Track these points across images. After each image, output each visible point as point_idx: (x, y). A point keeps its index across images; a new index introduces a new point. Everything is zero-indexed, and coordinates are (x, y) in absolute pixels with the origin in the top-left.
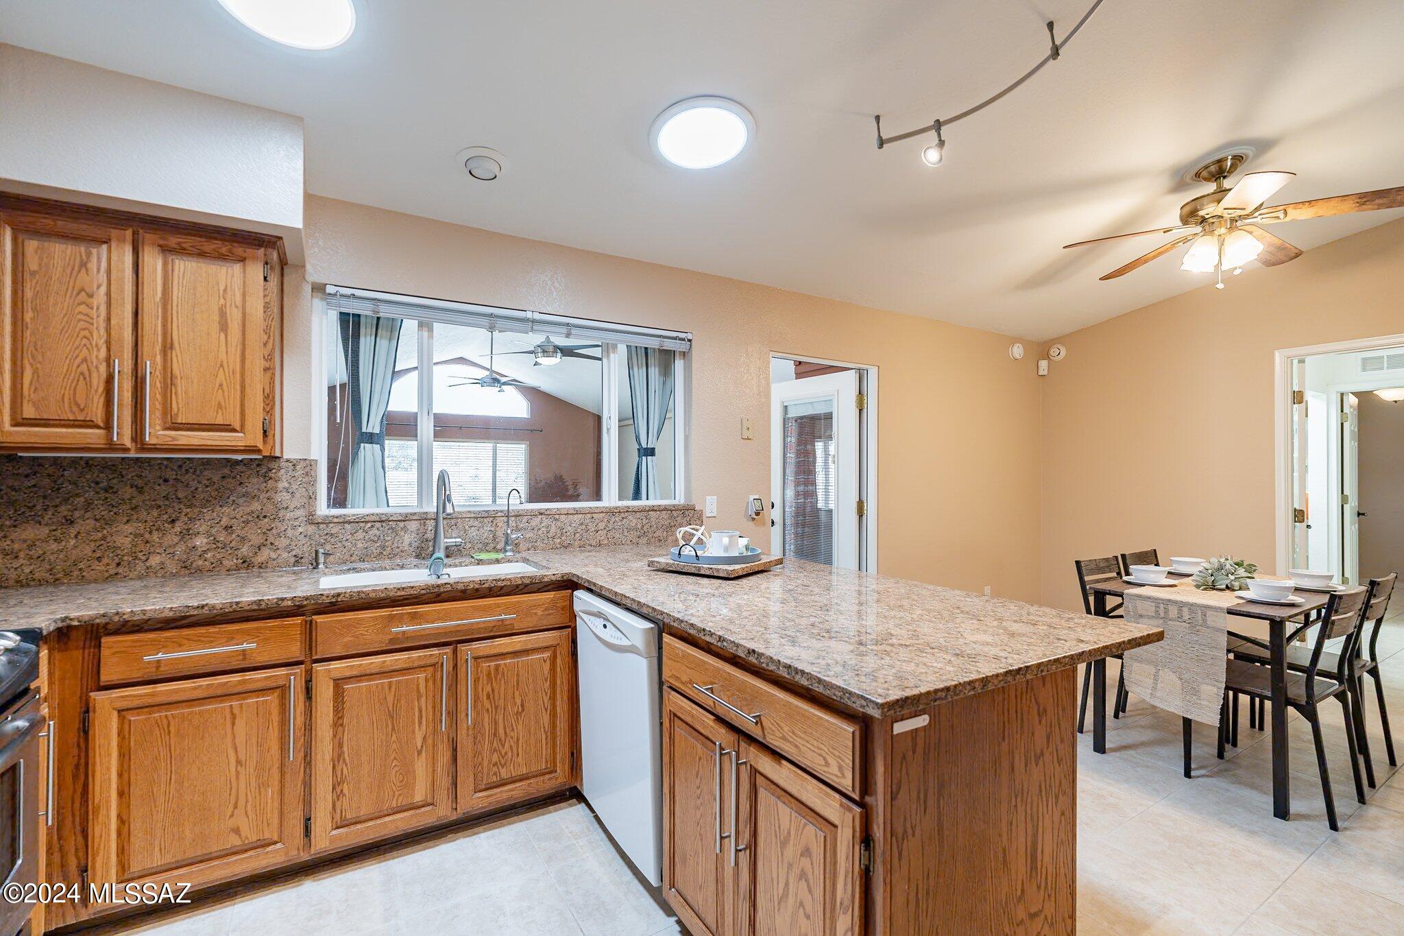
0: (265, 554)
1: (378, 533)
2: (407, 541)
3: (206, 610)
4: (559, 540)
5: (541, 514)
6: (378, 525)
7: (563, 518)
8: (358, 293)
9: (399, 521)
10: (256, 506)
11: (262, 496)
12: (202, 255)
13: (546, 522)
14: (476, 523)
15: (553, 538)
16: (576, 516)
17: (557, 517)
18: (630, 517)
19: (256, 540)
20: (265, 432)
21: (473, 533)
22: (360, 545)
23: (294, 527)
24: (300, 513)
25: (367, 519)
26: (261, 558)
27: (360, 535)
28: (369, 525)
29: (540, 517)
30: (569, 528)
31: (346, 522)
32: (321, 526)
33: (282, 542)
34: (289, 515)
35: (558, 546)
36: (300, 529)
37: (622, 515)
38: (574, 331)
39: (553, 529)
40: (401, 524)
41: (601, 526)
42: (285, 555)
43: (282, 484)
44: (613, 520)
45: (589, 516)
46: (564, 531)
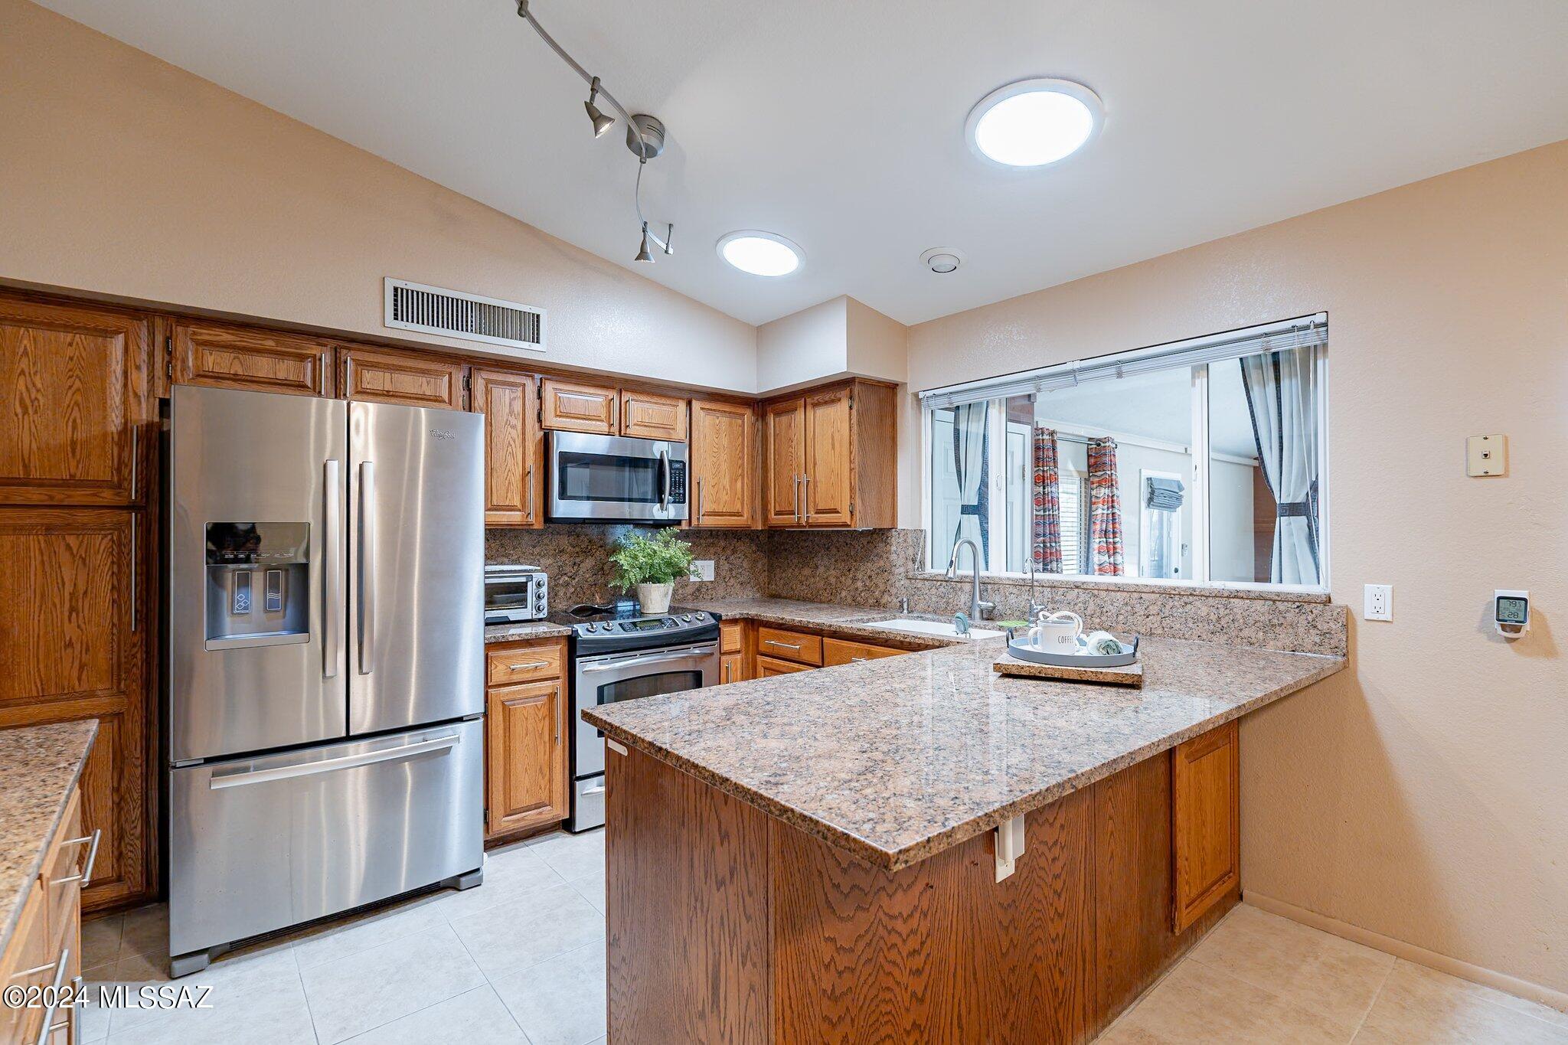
0: (886, 598)
1: (944, 590)
2: (963, 601)
3: (783, 622)
4: (1098, 620)
5: (1077, 587)
6: (944, 583)
7: (1103, 594)
8: (937, 392)
9: (957, 582)
10: (882, 563)
11: (885, 556)
12: (826, 403)
13: (1083, 597)
14: (1015, 591)
15: (1092, 616)
16: (1119, 593)
17: (1096, 592)
18: (1198, 604)
19: (882, 587)
20: (851, 512)
21: (1012, 599)
22: (934, 599)
23: (900, 580)
24: (902, 570)
25: (937, 578)
26: (883, 601)
27: (934, 591)
28: (939, 583)
29: (1076, 590)
30: (1111, 607)
31: (925, 580)
32: (913, 581)
33: (893, 591)
34: (897, 571)
35: (1097, 627)
36: (902, 582)
37: (1185, 599)
38: (1125, 368)
39: (1091, 607)
40: (959, 585)
41: (1154, 609)
42: (895, 600)
43: (894, 548)
44: (1171, 604)
45: (1136, 595)
46: (1104, 610)
